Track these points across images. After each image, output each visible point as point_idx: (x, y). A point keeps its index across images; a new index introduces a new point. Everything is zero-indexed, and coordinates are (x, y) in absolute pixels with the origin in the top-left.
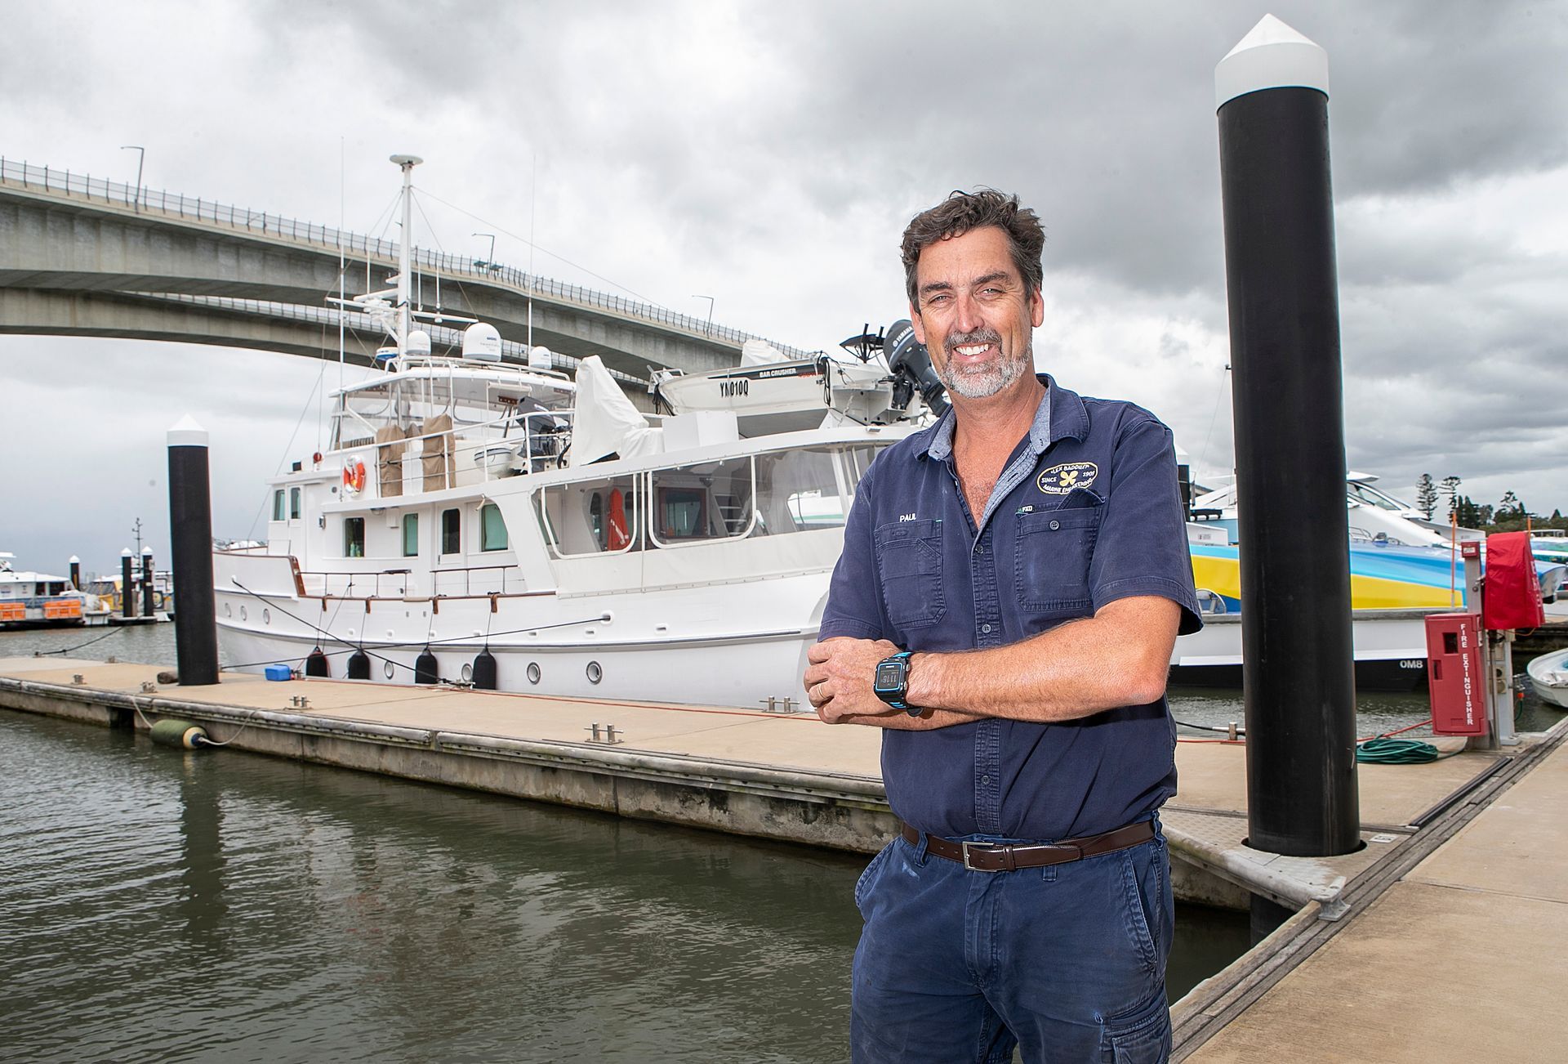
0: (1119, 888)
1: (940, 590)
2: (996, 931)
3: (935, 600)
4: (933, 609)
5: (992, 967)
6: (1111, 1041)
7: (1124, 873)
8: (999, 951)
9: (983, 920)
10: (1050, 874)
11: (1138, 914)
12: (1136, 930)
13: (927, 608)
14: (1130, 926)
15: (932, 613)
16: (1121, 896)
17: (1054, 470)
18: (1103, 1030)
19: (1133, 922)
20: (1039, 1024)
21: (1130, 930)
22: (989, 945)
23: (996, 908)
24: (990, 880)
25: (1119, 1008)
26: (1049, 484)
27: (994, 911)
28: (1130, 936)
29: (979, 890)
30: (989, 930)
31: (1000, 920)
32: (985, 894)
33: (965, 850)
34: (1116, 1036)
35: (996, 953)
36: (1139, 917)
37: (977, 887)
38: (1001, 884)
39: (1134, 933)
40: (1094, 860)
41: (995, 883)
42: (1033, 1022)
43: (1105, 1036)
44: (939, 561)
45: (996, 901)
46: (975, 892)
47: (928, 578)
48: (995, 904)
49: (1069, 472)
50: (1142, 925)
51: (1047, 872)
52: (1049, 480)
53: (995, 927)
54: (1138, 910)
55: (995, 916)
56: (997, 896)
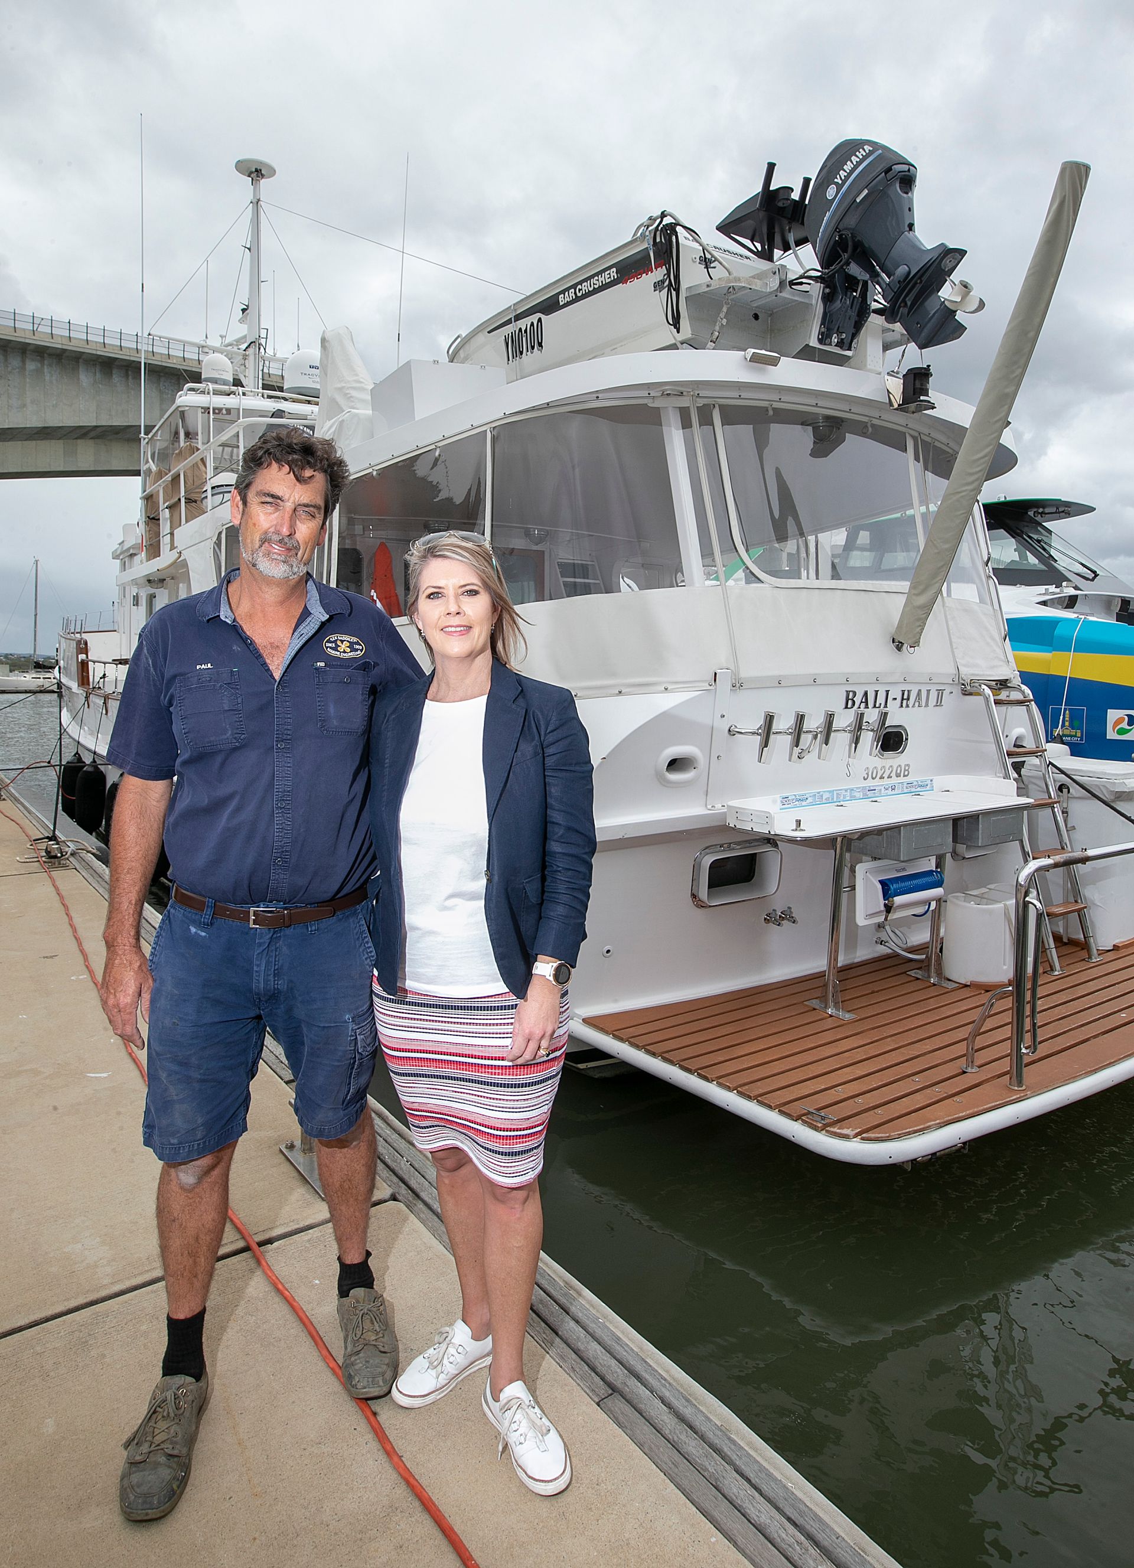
0: (357, 932)
1: (241, 721)
2: (277, 969)
3: (238, 728)
4: (236, 735)
5: (274, 994)
6: (355, 1032)
7: (359, 922)
8: (279, 983)
9: (268, 963)
10: (314, 928)
11: (370, 947)
12: (369, 958)
13: (232, 734)
14: (366, 956)
15: (235, 738)
16: (358, 938)
17: (333, 638)
18: (351, 1026)
19: (367, 953)
20: (305, 1029)
21: (366, 959)
22: (273, 980)
23: (277, 953)
24: (271, 934)
25: (360, 1010)
26: (331, 648)
27: (276, 956)
28: (366, 963)
29: (265, 942)
30: (273, 970)
31: (281, 962)
32: (268, 946)
33: (252, 913)
34: (358, 1029)
35: (278, 984)
36: (371, 949)
37: (262, 941)
38: (280, 936)
39: (369, 960)
40: (341, 916)
41: (275, 936)
42: (300, 1026)
43: (352, 1030)
44: (240, 700)
45: (276, 949)
46: (260, 944)
47: (233, 712)
48: (276, 951)
49: (342, 641)
50: (373, 954)
51: (311, 927)
52: (330, 645)
53: (276, 967)
54: (369, 945)
55: (277, 959)
56: (278, 945)
